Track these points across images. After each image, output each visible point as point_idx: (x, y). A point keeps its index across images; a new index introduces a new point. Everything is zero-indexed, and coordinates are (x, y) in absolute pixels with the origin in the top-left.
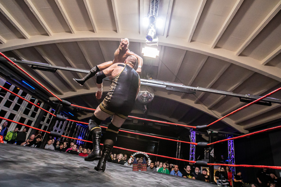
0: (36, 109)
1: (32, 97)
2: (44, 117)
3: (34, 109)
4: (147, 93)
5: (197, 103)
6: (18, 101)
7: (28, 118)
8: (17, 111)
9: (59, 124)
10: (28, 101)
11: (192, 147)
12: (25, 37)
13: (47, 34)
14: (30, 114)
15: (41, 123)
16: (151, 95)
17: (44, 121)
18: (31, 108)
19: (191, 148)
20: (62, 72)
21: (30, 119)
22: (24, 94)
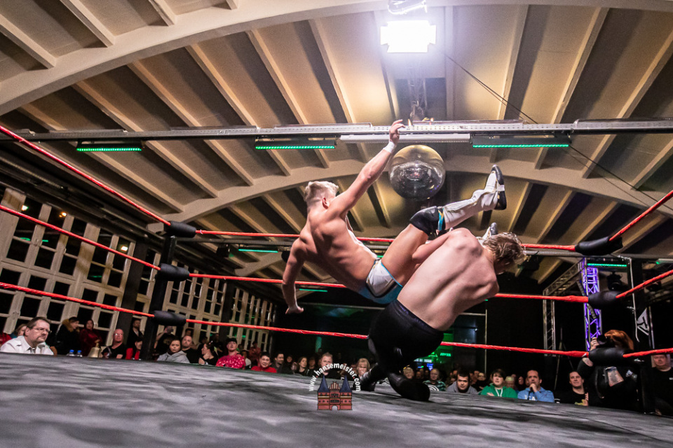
0: (119, 261)
1: (102, 231)
2: (142, 281)
3: (114, 263)
4: (422, 167)
5: (592, 174)
6: (66, 247)
7: (102, 290)
8: (71, 273)
9: (188, 296)
10: (94, 242)
11: (591, 316)
12: (44, 64)
13: (99, 43)
14: (105, 278)
15: (140, 298)
16: (433, 171)
17: (145, 294)
18: (103, 261)
19: (587, 321)
20: (163, 145)
21: (110, 293)
22: (79, 227)
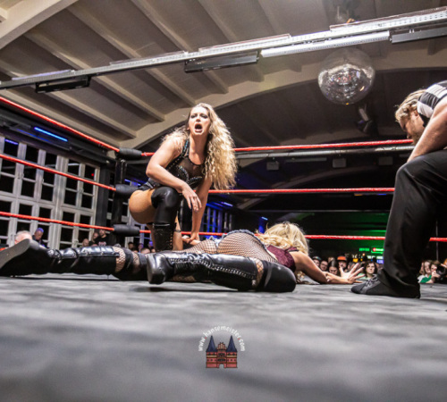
1: (70, 162)
3: (84, 188)
4: (351, 70)
6: (44, 178)
7: (78, 211)
8: (50, 199)
10: (65, 174)
14: (78, 201)
16: (362, 73)
21: (85, 214)
22: (51, 160)
